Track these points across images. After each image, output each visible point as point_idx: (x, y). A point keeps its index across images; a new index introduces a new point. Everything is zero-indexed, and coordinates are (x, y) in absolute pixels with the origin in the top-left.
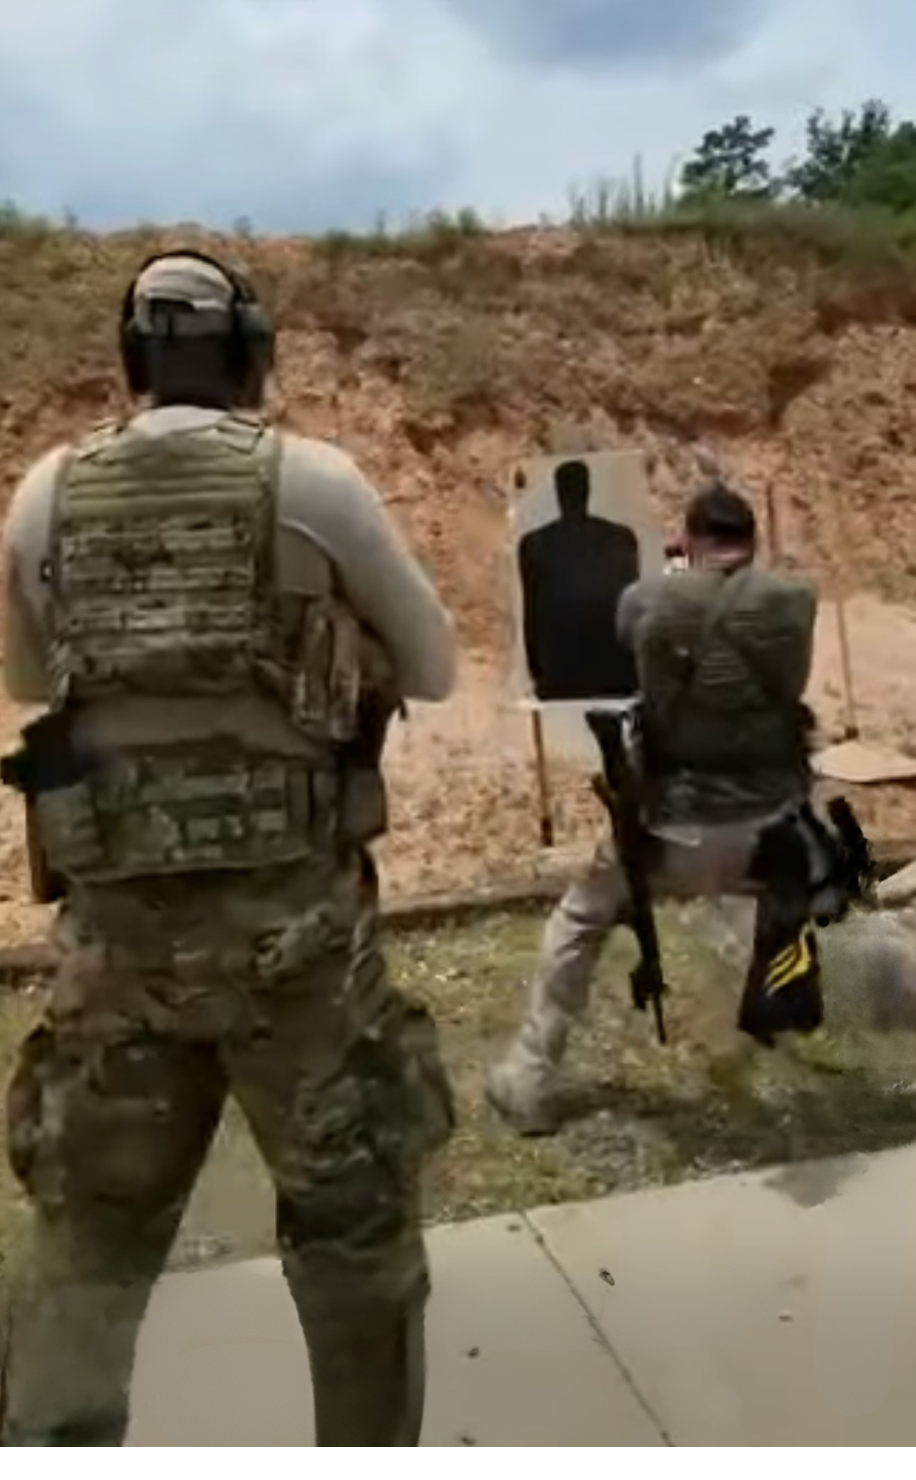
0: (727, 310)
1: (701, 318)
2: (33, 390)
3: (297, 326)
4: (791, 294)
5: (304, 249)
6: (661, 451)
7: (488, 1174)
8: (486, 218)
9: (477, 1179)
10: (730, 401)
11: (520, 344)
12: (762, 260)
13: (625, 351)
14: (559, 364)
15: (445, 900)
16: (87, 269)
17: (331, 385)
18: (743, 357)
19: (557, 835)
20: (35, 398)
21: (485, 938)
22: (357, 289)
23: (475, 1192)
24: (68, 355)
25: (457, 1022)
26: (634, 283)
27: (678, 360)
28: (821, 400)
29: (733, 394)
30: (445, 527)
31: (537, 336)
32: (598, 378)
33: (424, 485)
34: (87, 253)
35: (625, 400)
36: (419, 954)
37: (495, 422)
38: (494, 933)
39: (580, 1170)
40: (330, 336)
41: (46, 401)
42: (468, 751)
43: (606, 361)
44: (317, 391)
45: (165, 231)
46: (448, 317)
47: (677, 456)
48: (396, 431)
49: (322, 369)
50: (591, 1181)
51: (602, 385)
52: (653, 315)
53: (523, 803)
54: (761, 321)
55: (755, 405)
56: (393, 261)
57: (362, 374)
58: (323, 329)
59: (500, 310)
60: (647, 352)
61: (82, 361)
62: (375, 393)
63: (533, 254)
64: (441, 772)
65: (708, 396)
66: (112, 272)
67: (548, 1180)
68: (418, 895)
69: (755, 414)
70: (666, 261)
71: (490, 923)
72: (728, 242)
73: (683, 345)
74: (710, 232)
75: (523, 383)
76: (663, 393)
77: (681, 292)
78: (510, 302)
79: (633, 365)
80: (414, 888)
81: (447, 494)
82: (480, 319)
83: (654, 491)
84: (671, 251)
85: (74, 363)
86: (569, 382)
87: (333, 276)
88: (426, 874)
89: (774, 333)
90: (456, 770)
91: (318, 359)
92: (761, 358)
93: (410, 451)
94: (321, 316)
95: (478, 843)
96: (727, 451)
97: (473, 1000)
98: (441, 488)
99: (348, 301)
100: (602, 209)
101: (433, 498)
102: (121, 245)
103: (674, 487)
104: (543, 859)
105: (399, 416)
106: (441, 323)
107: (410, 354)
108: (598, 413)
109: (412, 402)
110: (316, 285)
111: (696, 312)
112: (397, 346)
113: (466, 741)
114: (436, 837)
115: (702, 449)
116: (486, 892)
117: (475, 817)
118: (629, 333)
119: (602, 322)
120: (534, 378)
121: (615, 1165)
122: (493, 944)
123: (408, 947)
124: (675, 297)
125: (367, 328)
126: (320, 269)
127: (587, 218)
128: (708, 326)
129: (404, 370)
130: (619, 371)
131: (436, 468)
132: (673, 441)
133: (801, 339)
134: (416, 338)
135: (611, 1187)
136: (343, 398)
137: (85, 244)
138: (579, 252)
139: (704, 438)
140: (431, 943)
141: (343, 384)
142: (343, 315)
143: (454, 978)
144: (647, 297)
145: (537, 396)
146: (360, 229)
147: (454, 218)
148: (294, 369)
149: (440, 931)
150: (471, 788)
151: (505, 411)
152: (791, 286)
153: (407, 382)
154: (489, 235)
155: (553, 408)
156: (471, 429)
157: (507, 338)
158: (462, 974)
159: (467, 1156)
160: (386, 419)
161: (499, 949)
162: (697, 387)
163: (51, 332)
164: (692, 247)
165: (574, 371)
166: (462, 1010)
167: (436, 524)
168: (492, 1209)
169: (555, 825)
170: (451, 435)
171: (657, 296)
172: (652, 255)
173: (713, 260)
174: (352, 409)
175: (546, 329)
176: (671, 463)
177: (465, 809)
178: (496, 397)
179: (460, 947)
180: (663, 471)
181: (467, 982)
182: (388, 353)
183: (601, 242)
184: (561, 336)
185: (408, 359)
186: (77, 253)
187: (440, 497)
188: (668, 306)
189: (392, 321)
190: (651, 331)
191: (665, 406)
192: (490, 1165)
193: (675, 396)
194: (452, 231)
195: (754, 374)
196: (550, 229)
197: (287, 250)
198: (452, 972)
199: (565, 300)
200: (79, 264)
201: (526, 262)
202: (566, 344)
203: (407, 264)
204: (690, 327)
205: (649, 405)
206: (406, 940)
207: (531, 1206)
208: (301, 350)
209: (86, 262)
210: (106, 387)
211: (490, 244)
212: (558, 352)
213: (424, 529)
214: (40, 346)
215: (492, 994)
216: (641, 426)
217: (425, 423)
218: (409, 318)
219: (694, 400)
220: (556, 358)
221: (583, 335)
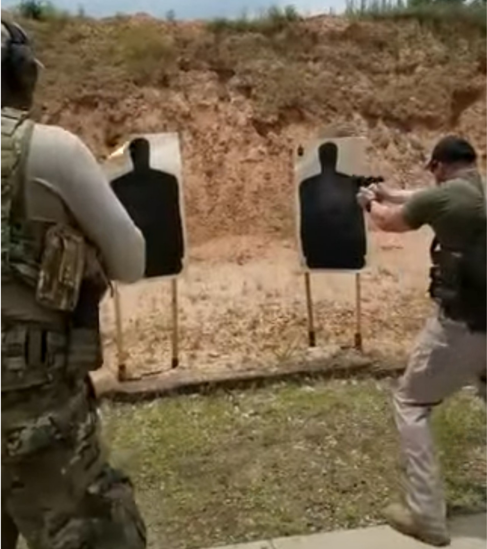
0: (429, 61)
1: (415, 66)
2: (58, 101)
3: (198, 68)
4: (465, 53)
5: (203, 27)
6: (391, 136)
7: (256, 520)
8: (301, 11)
9: (251, 522)
10: (430, 110)
11: (316, 78)
12: (450, 34)
13: (374, 82)
14: (337, 89)
15: (252, 373)
16: (89, 37)
17: (215, 100)
18: (436, 87)
19: (318, 341)
20: (59, 106)
21: (271, 394)
22: (230, 48)
23: (248, 528)
24: (77, 83)
25: (251, 439)
26: (380, 45)
27: (403, 88)
28: (480, 110)
29: (432, 106)
30: (272, 175)
31: (326, 74)
32: (358, 96)
33: (261, 153)
34: (89, 29)
35: (373, 109)
36: (236, 402)
37: (301, 119)
38: (277, 392)
39: (304, 519)
40: (215, 74)
41: (65, 106)
42: (278, 295)
43: (362, 88)
44: (207, 103)
45: (130, 18)
46: (278, 63)
47: (400, 139)
48: (248, 125)
49: (210, 90)
50: (309, 525)
51: (360, 100)
52: (389, 63)
53: (301, 323)
54: (447, 67)
55: (444, 113)
56: (251, 34)
57: (231, 94)
58: (211, 70)
59: (306, 60)
60: (385, 83)
61: (84, 86)
62: (238, 104)
63: (325, 30)
64: (261, 306)
65: (417, 106)
66: (101, 39)
67: (287, 524)
68: (241, 371)
69: (444, 117)
70: (396, 33)
71: (275, 386)
72: (431, 23)
73: (404, 79)
74: (421, 19)
75: (317, 98)
76: (393, 105)
77: (405, 52)
78: (311, 56)
79: (376, 90)
80: (238, 367)
81: (274, 157)
82: (295, 66)
83: (386, 158)
84: (400, 29)
85: (80, 87)
86: (341, 99)
87: (218, 40)
88: (246, 360)
89: (455, 74)
90: (269, 305)
91: (209, 85)
92: (447, 88)
93: (256, 135)
94: (211, 62)
95: (276, 344)
96: (427, 136)
97: (261, 427)
98: (271, 154)
99: (225, 56)
100: (363, 6)
101: (267, 160)
102: (110, 24)
103: (398, 156)
104: (308, 354)
105: (250, 116)
106: (274, 67)
107: (256, 83)
108: (357, 116)
109: (256, 109)
110: (208, 46)
111: (412, 62)
112: (249, 79)
113: (276, 290)
114: (254, 341)
115: (414, 136)
116: (274, 370)
117: (276, 331)
118: (375, 73)
119: (360, 67)
120: (323, 96)
121: (323, 517)
122: (274, 397)
123: (231, 398)
124: (401, 55)
125: (235, 69)
126: (211, 38)
127: (354, 11)
128: (419, 69)
129: (254, 91)
130: (370, 93)
131: (270, 144)
132: (397, 131)
133: (469, 77)
134: (260, 75)
135: (319, 529)
136: (221, 106)
137: (88, 24)
138: (349, 29)
139: (415, 130)
140: (242, 396)
141: (222, 99)
142: (221, 63)
143: (251, 415)
144: (386, 54)
145: (324, 106)
146: (232, 17)
147: (283, 12)
148: (196, 91)
149: (248, 391)
150: (275, 316)
151: (308, 114)
152: (465, 48)
153: (255, 98)
154: (302, 20)
155: (333, 113)
156: (288, 124)
157: (308, 75)
158: (256, 414)
159: (247, 510)
160: (242, 118)
161: (278, 400)
162: (412, 102)
163: (69, 70)
164: (412, 26)
165: (344, 93)
166: (254, 432)
167: (268, 174)
168: (256, 538)
169: (317, 336)
170: (276, 126)
171: (391, 52)
172: (389, 31)
173: (422, 33)
174: (226, 113)
175: (331, 70)
176: (396, 143)
177: (270, 326)
178: (302, 107)
179: (256, 399)
180: (392, 147)
181: (258, 417)
182: (245, 83)
183: (363, 24)
184: (339, 74)
185: (255, 86)
186: (83, 29)
187: (271, 159)
188: (397, 58)
189: (248, 66)
190: (387, 72)
191: (395, 113)
192: (258, 514)
193: (399, 107)
194: (281, 19)
195: (444, 96)
196: (333, 16)
197: (194, 28)
198: (252, 411)
199: (341, 54)
200: (85, 34)
201: (321, 33)
202: (341, 78)
203: (257, 35)
204: (409, 70)
205: (386, 111)
206: (230, 394)
207: (276, 536)
208: (200, 81)
209: (88, 33)
210: (96, 100)
211: (301, 24)
212: (336, 83)
213: (261, 176)
214: (64, 78)
215: (271, 424)
216: (380, 124)
217: (264, 120)
218: (258, 64)
219: (411, 110)
220: (334, 86)
221: (351, 74)
